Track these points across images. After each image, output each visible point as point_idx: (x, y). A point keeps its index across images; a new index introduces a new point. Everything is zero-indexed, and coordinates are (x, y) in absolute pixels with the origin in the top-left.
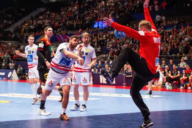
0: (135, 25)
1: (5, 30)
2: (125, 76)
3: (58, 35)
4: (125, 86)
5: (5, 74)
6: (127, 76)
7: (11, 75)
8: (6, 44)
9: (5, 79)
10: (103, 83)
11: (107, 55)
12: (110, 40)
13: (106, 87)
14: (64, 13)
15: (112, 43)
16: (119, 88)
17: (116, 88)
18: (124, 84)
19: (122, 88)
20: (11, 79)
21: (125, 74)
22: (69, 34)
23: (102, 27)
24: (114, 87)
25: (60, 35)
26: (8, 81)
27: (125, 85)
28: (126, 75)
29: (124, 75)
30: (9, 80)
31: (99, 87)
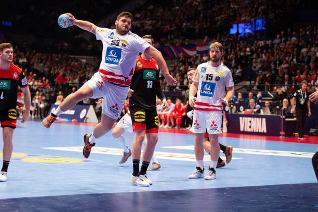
0: (301, 30)
1: (76, 37)
2: (284, 119)
3: (168, 47)
4: (284, 137)
5: (75, 113)
6: (287, 119)
7: (85, 114)
8: (77, 61)
9: (75, 121)
10: (245, 130)
11: (252, 82)
12: (258, 57)
13: (250, 138)
14: (177, 8)
15: (261, 62)
16: (273, 140)
17: (268, 139)
18: (282, 133)
19: (279, 140)
20: (85, 121)
21: (284, 115)
22: (186, 46)
23: (245, 34)
24: (265, 138)
25: (171, 47)
26: (79, 124)
27: (283, 135)
28: (286, 117)
29: (281, 117)
30: (81, 124)
31: (238, 137)
